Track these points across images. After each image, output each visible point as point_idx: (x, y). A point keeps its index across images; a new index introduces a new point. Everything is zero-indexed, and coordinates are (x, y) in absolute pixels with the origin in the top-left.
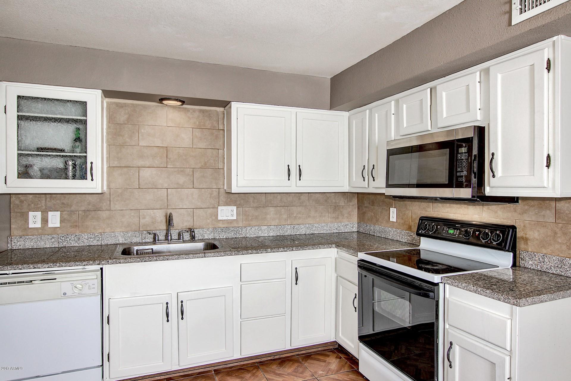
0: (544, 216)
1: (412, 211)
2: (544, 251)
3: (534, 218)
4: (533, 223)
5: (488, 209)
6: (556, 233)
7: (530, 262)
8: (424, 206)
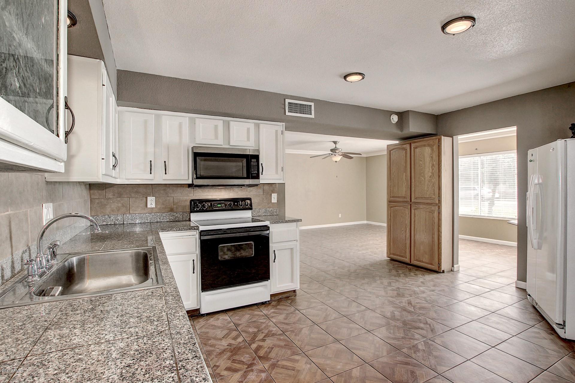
0: (259, 192)
1: (174, 197)
2: (259, 207)
3: (255, 194)
4: (254, 196)
5: (233, 191)
6: (263, 199)
7: (254, 213)
8: (186, 193)
